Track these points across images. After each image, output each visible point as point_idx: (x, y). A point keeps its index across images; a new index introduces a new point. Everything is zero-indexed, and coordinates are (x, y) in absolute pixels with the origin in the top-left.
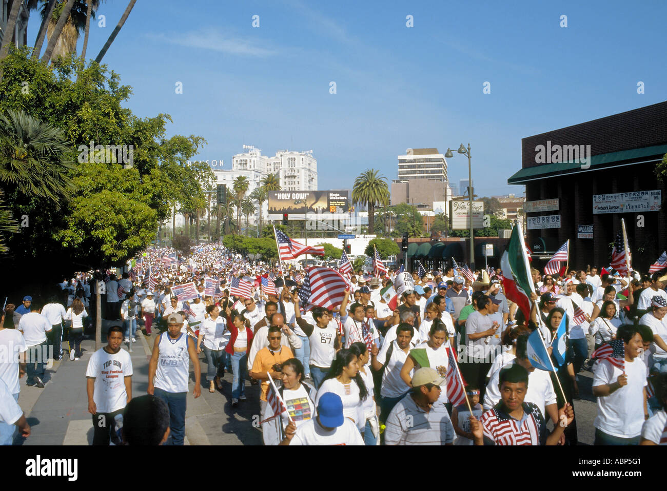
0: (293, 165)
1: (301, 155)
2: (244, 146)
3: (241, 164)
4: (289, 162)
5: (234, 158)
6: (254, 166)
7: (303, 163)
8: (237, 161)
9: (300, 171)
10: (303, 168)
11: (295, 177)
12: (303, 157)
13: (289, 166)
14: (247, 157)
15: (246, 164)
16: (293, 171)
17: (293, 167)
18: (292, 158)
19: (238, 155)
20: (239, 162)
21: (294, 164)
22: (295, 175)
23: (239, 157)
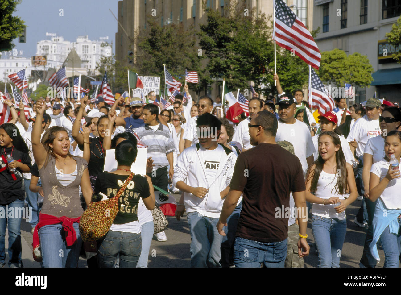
0: (86, 52)
1: (93, 43)
2: (47, 34)
3: (43, 49)
4: (83, 49)
5: (38, 44)
6: (55, 52)
7: (94, 50)
8: (40, 47)
9: (92, 57)
10: (94, 55)
11: (87, 62)
12: (95, 45)
13: (83, 53)
14: (49, 43)
15: (48, 49)
16: (86, 56)
17: (86, 53)
18: (85, 46)
19: (42, 42)
20: (42, 47)
21: (88, 50)
22: (88, 60)
23: (43, 43)
